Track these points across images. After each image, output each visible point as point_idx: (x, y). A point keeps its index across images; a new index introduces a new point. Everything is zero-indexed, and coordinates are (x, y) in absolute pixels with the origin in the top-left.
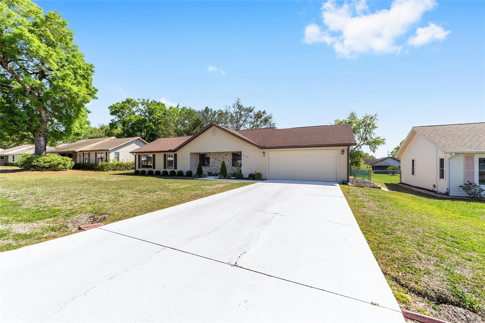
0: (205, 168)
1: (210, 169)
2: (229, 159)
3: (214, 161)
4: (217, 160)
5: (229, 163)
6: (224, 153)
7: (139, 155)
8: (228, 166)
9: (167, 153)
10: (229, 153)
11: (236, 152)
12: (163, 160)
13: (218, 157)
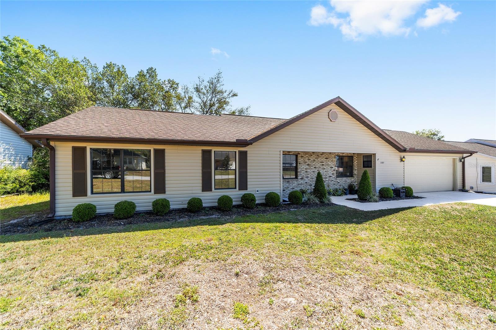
0: (288, 182)
1: (298, 184)
2: (332, 166)
3: (306, 169)
4: (311, 168)
5: (332, 173)
6: (324, 156)
7: (75, 149)
8: (331, 178)
9: (214, 149)
10: (332, 156)
11: (342, 155)
12: (201, 168)
13: (314, 161)
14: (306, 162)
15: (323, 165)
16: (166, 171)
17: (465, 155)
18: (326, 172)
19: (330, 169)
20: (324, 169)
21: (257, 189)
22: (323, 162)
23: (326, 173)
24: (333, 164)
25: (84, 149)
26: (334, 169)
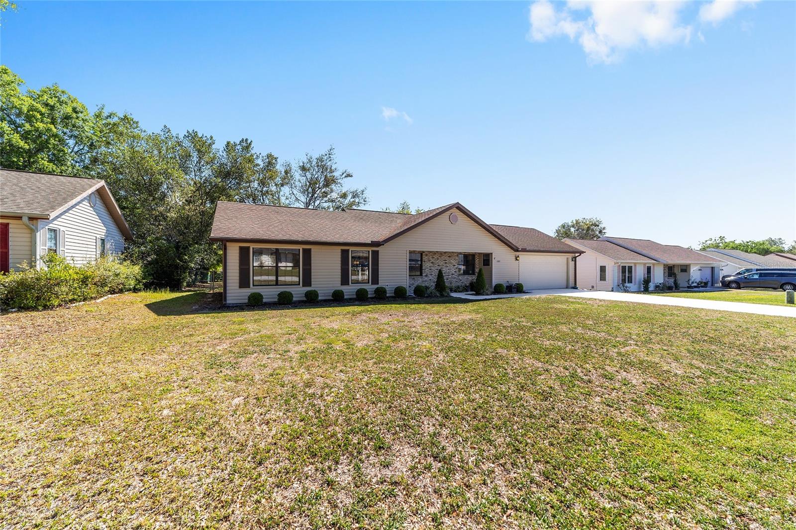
0: (414, 279)
1: (423, 281)
2: (455, 264)
3: (430, 267)
4: (434, 265)
5: (455, 271)
6: (447, 255)
7: (241, 248)
8: (453, 275)
9: (351, 249)
10: (455, 254)
11: (464, 254)
12: (340, 265)
13: (438, 259)
14: (430, 260)
15: (446, 263)
16: (312, 268)
17: (577, 255)
18: (449, 269)
19: (453, 267)
20: (447, 267)
21: (387, 284)
22: (446, 260)
23: (448, 271)
24: (456, 262)
25: (248, 248)
26: (457, 267)
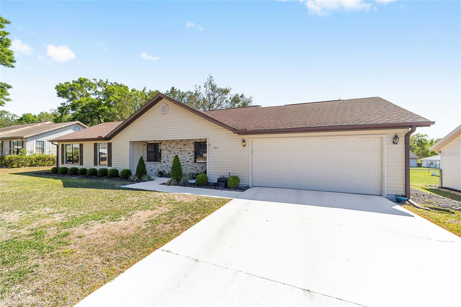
1: (162, 166)
2: (190, 152)
3: (167, 154)
4: (171, 153)
5: (190, 158)
6: (182, 143)
8: (188, 163)
10: (190, 142)
11: (200, 141)
12: (93, 153)
13: (174, 147)
14: (167, 149)
15: (181, 151)
16: (83, 155)
19: (188, 154)
21: (116, 167)
22: (181, 148)
23: (183, 158)
24: (191, 150)
25: (64, 145)
26: (192, 154)
